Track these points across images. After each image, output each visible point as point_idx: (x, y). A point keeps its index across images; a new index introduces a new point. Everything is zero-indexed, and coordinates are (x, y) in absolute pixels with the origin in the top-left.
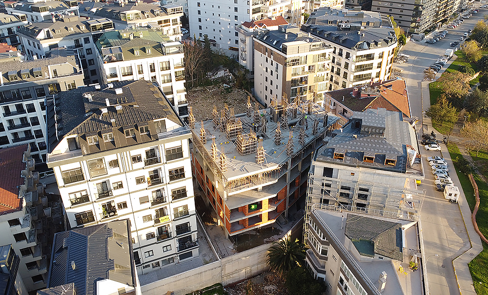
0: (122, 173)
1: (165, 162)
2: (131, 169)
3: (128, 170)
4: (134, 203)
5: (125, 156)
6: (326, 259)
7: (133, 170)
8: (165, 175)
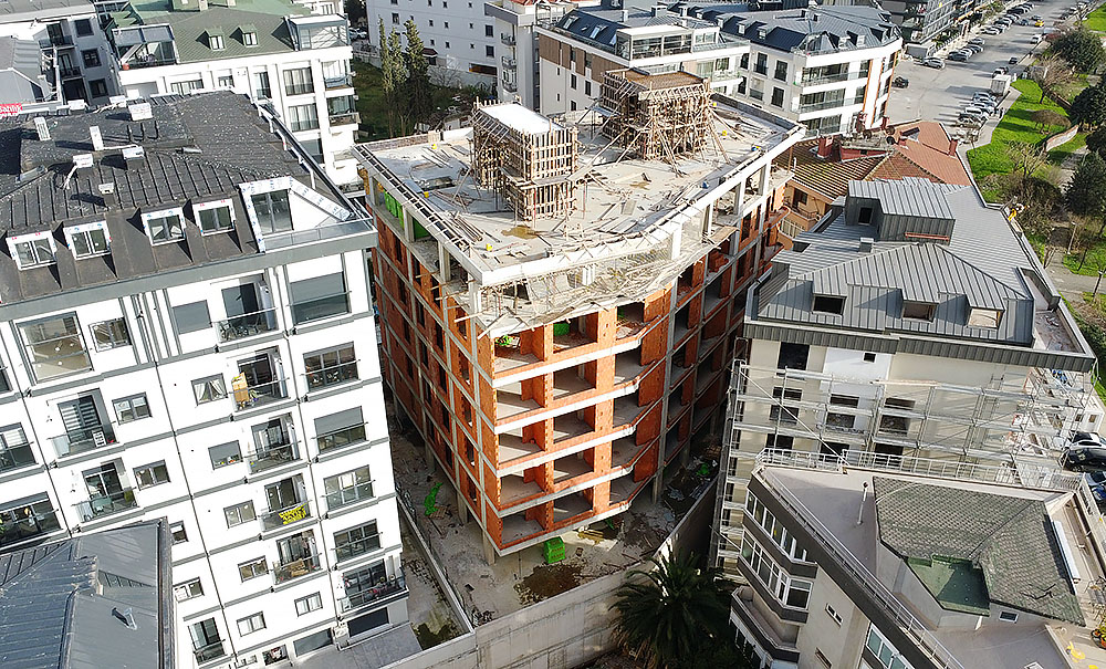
0: (145, 367)
1: (290, 326)
2: (175, 352)
3: (165, 355)
4: (192, 464)
5: (151, 305)
6: (803, 618)
7: (182, 357)
8: (291, 370)
